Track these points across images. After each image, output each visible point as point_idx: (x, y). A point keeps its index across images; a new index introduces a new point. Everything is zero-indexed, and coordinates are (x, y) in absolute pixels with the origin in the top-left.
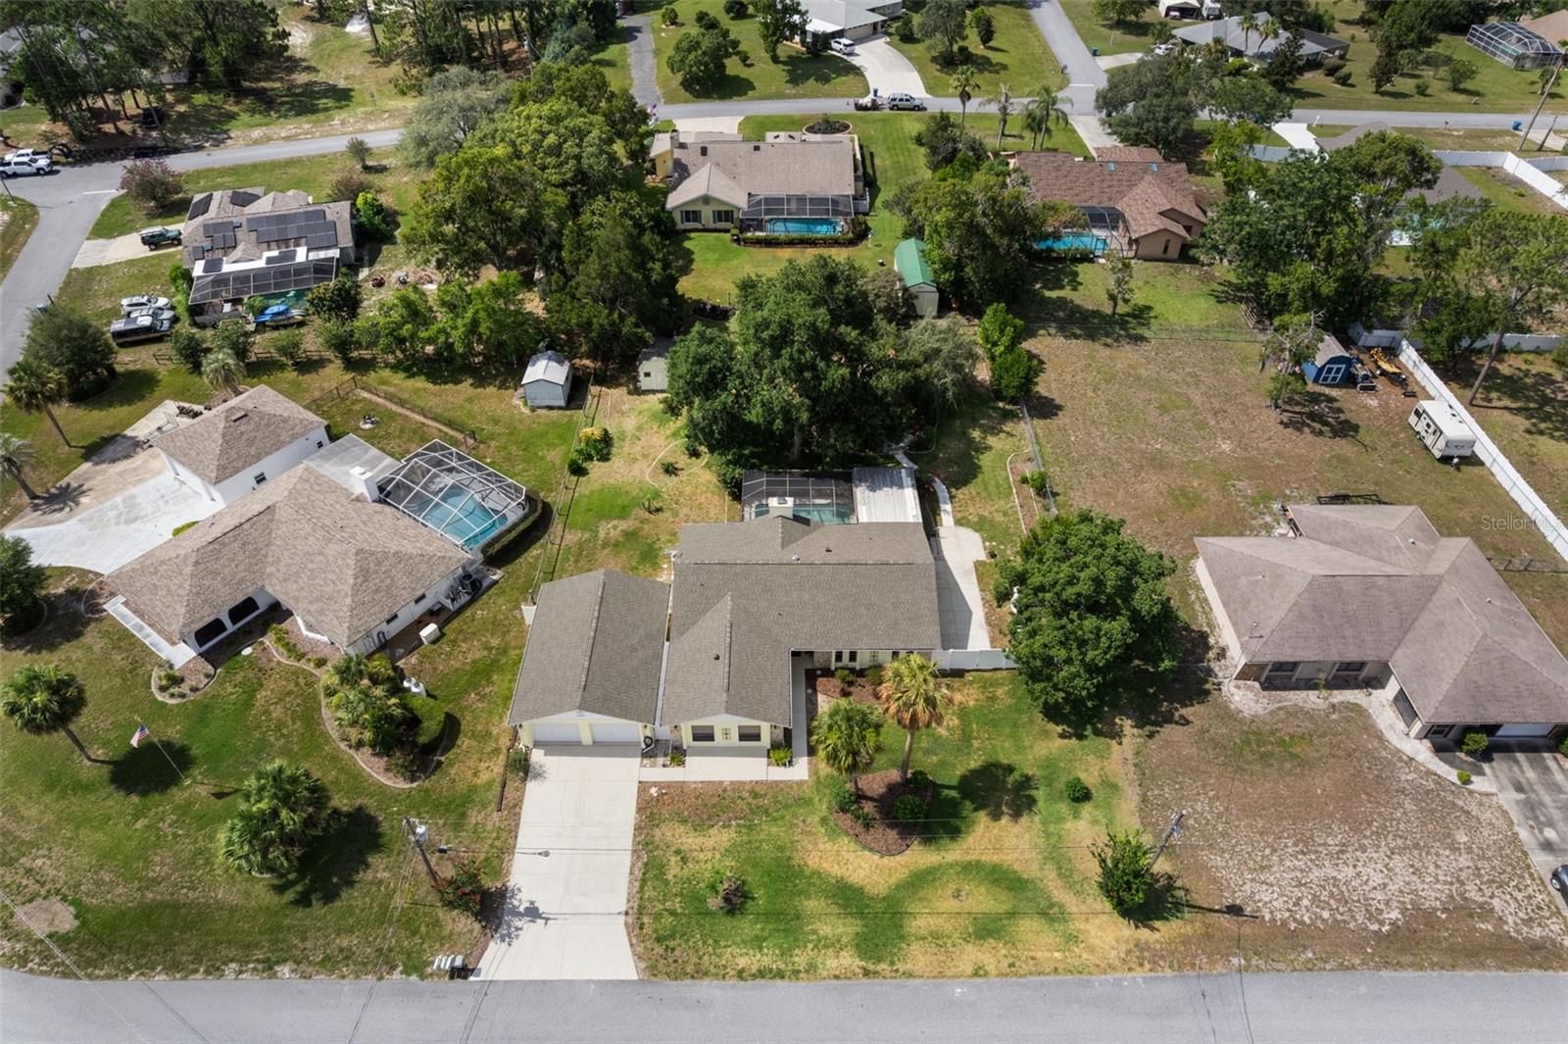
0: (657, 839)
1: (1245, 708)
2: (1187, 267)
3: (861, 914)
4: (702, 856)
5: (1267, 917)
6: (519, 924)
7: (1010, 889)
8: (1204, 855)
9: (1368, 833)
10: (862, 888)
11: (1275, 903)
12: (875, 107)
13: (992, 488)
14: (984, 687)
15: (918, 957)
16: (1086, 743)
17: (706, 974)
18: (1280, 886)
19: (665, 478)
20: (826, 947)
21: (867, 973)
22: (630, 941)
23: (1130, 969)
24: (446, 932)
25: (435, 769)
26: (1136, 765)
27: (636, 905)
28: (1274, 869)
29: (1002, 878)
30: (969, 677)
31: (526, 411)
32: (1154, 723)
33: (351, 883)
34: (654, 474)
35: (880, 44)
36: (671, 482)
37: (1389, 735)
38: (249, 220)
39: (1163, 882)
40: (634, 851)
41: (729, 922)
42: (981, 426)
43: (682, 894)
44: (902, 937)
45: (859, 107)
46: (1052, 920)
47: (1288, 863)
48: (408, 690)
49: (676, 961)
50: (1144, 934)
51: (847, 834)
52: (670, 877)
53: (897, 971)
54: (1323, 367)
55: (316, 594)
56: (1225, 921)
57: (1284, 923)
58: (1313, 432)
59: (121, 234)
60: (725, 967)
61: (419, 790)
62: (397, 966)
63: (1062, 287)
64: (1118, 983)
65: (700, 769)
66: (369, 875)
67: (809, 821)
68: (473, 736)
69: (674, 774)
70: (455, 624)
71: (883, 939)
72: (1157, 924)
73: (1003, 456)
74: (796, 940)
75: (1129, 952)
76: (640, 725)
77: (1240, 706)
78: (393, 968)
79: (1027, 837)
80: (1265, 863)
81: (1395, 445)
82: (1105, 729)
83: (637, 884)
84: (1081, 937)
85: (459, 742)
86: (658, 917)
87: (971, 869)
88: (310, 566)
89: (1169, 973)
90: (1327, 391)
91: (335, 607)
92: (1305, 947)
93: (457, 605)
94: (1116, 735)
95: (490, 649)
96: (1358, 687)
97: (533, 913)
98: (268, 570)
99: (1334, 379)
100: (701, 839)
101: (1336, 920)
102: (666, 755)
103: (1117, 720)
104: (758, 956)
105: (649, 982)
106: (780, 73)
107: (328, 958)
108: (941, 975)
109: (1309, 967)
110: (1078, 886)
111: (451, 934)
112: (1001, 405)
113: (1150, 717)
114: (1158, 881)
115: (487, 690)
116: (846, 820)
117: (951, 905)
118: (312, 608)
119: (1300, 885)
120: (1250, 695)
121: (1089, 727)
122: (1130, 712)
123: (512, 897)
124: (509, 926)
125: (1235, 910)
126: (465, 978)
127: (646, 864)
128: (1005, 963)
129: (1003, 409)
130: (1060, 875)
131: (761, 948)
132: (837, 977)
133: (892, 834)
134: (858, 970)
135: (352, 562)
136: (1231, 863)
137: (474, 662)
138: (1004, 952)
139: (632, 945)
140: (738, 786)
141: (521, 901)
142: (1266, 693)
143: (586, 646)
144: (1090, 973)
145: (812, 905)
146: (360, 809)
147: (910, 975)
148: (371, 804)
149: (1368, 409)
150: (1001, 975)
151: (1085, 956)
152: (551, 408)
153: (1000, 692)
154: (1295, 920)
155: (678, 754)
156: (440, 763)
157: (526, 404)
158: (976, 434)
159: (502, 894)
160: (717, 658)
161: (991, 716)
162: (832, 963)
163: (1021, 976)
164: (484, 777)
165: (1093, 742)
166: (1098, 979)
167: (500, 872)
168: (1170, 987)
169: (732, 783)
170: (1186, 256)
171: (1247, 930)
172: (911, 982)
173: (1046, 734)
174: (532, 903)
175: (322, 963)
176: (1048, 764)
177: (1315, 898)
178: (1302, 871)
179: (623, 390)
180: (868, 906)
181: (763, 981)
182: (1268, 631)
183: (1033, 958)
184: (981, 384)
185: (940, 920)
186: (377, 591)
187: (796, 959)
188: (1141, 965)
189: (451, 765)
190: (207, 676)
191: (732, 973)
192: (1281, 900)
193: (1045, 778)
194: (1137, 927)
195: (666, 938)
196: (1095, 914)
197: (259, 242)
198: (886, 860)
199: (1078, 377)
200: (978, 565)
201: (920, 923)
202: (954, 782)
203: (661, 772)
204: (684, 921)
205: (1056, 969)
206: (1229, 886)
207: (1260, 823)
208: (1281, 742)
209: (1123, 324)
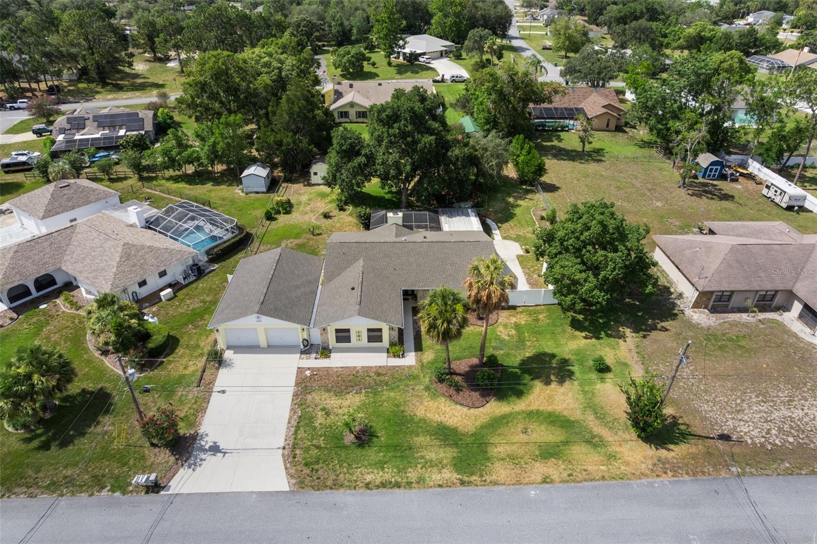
0: (308, 401)
1: (702, 322)
2: (621, 134)
3: (456, 445)
4: (340, 411)
5: (749, 441)
6: (203, 457)
7: (562, 427)
8: (696, 404)
9: (806, 390)
10: (456, 428)
11: (752, 433)
12: (443, 81)
13: (523, 222)
14: (530, 314)
15: (501, 471)
16: (601, 341)
17: (341, 486)
18: (753, 422)
19: (325, 220)
20: (431, 466)
21: (463, 483)
22: (285, 466)
23: (658, 476)
24: (148, 463)
25: (159, 366)
26: (638, 353)
27: (291, 443)
28: (746, 411)
29: (554, 420)
30: (519, 310)
31: (243, 195)
32: (645, 331)
33: (83, 434)
34: (316, 219)
35: (445, 61)
36: (328, 222)
37: (801, 335)
38: (94, 116)
39: (669, 420)
40: (292, 409)
41: (359, 452)
42: (513, 196)
43: (325, 435)
44: (488, 459)
45: (435, 81)
46: (595, 446)
47: (755, 408)
48: (147, 320)
49: (318, 478)
50: (663, 453)
51: (444, 395)
52: (317, 425)
53: (485, 481)
54: (708, 167)
55: (94, 267)
56: (720, 445)
57: (762, 445)
58: (708, 198)
59: (22, 132)
60: (356, 481)
61: (145, 377)
62: (106, 487)
63: (553, 141)
64: (651, 485)
65: (339, 360)
66: (99, 429)
67: (417, 388)
68: (187, 347)
69: (323, 363)
70: (184, 291)
71: (474, 460)
72: (671, 446)
73: (528, 208)
74: (410, 462)
75: (655, 465)
76: (299, 327)
77: (699, 321)
78: (103, 488)
79: (570, 394)
80: (738, 408)
81: (758, 204)
82: (613, 334)
83: (293, 429)
84: (618, 456)
85: (177, 351)
86: (307, 450)
87: (532, 415)
88: (93, 254)
89: (687, 477)
90: (711, 182)
91: (105, 274)
92: (783, 461)
93: (187, 282)
94: (622, 337)
95: (205, 303)
96: (772, 311)
97: (215, 449)
98: (65, 258)
99: (714, 176)
100: (340, 401)
101: (799, 442)
102: (317, 353)
103: (620, 329)
104: (381, 473)
105: (298, 492)
106: (393, 70)
107: (53, 483)
108: (519, 483)
109: (789, 473)
110: (611, 424)
111: (152, 464)
112: (524, 187)
113: (642, 326)
114: (666, 420)
115: (200, 323)
116: (443, 387)
117: (523, 438)
118: (90, 276)
119: (766, 421)
120: (704, 316)
121: (602, 333)
122: (629, 325)
123: (201, 439)
124: (196, 458)
125: (725, 437)
126: (158, 492)
127: (300, 417)
128: (565, 475)
129: (526, 189)
130: (597, 418)
131: (383, 468)
132: (440, 486)
133: (476, 395)
134: (455, 481)
135: (120, 250)
136: (714, 408)
137: (194, 309)
138: (563, 467)
139: (286, 469)
140: (367, 369)
141: (207, 442)
142: (714, 315)
143: (266, 284)
144: (629, 479)
145: (420, 440)
146: (101, 389)
147: (495, 483)
148: (109, 387)
149: (737, 189)
150: (562, 481)
151: (623, 468)
152: (257, 193)
153: (541, 317)
154: (770, 443)
155: (325, 351)
156: (162, 362)
157: (243, 192)
158: (511, 200)
159: (194, 438)
160: (353, 289)
161: (536, 329)
162: (436, 477)
163: (578, 482)
164: (191, 369)
165: (606, 341)
166: (635, 483)
167: (193, 423)
168: (689, 487)
169: (363, 367)
170: (619, 129)
171: (736, 450)
172: (497, 488)
173: (575, 337)
174: (215, 443)
175: (47, 487)
176: (578, 352)
177: (780, 430)
178: (766, 413)
179: (301, 185)
180: (461, 439)
181: (384, 490)
182: (710, 274)
183: (585, 470)
184: (512, 179)
185: (514, 447)
186: (134, 266)
187: (408, 475)
188: (665, 473)
189: (170, 362)
190: (11, 319)
191: (361, 485)
192: (756, 431)
193: (578, 360)
194: (657, 449)
195: (312, 463)
196: (626, 441)
197: (99, 126)
198: (472, 410)
199: (568, 176)
200: (519, 257)
201: (499, 449)
202: (516, 364)
203: (313, 362)
204: (326, 452)
205: (603, 477)
206: (717, 423)
207: (729, 385)
208: (730, 340)
209: (590, 155)
